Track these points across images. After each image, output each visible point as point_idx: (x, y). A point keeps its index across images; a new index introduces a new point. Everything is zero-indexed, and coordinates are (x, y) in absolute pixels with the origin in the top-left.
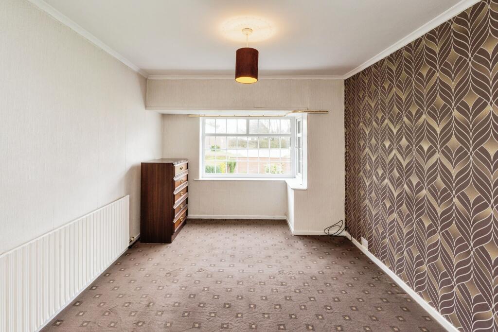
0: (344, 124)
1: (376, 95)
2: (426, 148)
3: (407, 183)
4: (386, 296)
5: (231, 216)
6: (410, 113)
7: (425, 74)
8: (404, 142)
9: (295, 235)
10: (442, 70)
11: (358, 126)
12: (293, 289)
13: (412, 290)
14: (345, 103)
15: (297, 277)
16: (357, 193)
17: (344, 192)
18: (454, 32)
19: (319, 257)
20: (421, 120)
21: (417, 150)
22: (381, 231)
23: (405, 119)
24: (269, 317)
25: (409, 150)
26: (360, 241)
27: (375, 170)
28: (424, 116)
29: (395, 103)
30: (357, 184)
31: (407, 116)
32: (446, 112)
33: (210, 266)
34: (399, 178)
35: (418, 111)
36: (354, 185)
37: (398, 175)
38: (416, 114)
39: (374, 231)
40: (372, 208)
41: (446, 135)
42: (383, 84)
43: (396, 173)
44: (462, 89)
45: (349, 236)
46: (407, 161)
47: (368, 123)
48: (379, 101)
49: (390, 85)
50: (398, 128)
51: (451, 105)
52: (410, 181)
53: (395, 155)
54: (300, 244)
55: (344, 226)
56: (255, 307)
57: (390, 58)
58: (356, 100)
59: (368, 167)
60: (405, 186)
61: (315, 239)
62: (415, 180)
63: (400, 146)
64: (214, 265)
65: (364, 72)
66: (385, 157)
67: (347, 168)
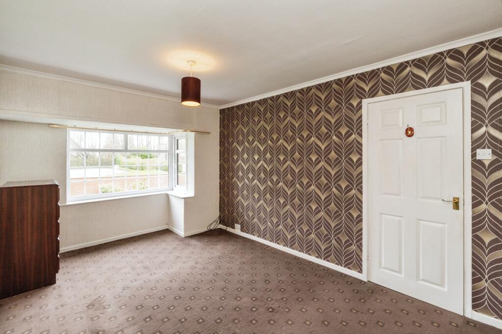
0: (219, 143)
1: (247, 125)
2: (282, 159)
3: (270, 181)
4: (262, 251)
5: (111, 238)
6: (272, 138)
7: (282, 116)
8: (268, 156)
9: (186, 237)
10: (292, 116)
11: (232, 145)
12: (214, 268)
13: (273, 243)
14: (220, 127)
15: (210, 261)
16: (230, 194)
17: (219, 195)
18: (298, 98)
19: (214, 245)
20: (279, 143)
21: (277, 160)
22: (251, 214)
23: (269, 142)
24: (213, 289)
25: (271, 161)
26: (233, 228)
27: (247, 175)
28: (281, 141)
29: (262, 131)
30: (230, 187)
31: (270, 140)
32: (293, 139)
33: (132, 282)
34: (264, 178)
35: (277, 137)
36: (228, 188)
37: (264, 176)
38: (276, 139)
39: (246, 217)
40: (243, 201)
41: (293, 151)
42: (253, 117)
43: (262, 175)
44: (301, 128)
45: (224, 227)
46: (270, 167)
47: (241, 143)
48: (251, 129)
49: (259, 119)
50: (264, 147)
51: (296, 135)
52: (272, 179)
53: (262, 164)
54: (194, 242)
55: (219, 222)
56: (198, 289)
57: (259, 102)
58: (230, 126)
59: (240, 174)
60: (269, 182)
61: (202, 235)
62: (275, 178)
63: (265, 158)
64: (136, 280)
65: (238, 107)
66: (254, 166)
67: (222, 177)
